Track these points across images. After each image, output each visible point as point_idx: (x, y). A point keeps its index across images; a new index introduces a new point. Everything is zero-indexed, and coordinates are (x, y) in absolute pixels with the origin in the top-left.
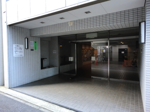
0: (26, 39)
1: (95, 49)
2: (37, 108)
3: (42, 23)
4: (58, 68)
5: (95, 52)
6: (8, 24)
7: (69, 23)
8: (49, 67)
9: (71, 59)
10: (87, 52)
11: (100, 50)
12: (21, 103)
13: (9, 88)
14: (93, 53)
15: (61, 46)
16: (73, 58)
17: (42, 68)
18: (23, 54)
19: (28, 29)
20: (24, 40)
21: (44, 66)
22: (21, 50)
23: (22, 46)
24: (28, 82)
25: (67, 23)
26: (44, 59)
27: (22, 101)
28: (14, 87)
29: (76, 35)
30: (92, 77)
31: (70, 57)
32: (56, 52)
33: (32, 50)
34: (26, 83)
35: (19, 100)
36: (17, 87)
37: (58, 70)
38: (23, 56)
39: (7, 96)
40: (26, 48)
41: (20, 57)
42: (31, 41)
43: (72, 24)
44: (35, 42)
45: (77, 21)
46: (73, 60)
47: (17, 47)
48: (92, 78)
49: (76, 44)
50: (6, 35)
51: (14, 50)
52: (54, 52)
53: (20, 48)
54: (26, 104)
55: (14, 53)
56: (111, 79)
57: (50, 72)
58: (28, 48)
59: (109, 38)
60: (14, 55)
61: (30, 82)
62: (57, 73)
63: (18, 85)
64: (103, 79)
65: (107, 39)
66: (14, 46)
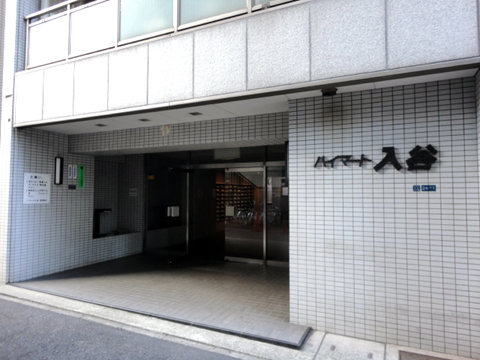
0: (58, 161)
1: (258, 186)
2: (78, 316)
3: (100, 125)
4: (140, 236)
5: (257, 193)
6: (15, 126)
7: (162, 129)
8: (116, 233)
9: (173, 211)
10: (232, 193)
11: (273, 188)
12: (41, 311)
13: (8, 283)
14: (252, 196)
15: (151, 177)
16: (177, 208)
17: (97, 234)
18: (47, 197)
19: (64, 135)
20: (51, 161)
21: (102, 230)
22: (43, 188)
23: (47, 178)
24: (57, 271)
25: (159, 127)
26: (102, 210)
27: (41, 307)
28: (20, 282)
29: (190, 152)
30: (226, 258)
31: (171, 206)
32: (137, 193)
33: (72, 187)
34: (51, 273)
35: (35, 305)
36: (27, 281)
37: (141, 242)
38: (48, 201)
39: (5, 298)
40: (58, 181)
41: (41, 205)
42: (70, 166)
43: (168, 132)
44: (82, 168)
45: (179, 125)
46: (177, 214)
47: (34, 179)
48: (227, 261)
49: (188, 175)
50: (9, 150)
51: (26, 187)
52: (131, 194)
53: (42, 183)
54: (53, 310)
55: (26, 194)
56: (270, 262)
57: (118, 247)
58: (61, 182)
59: (267, 160)
60: (26, 199)
61: (62, 270)
62: (139, 249)
63: (31, 277)
64: (252, 261)
65: (261, 164)
66: (27, 176)
